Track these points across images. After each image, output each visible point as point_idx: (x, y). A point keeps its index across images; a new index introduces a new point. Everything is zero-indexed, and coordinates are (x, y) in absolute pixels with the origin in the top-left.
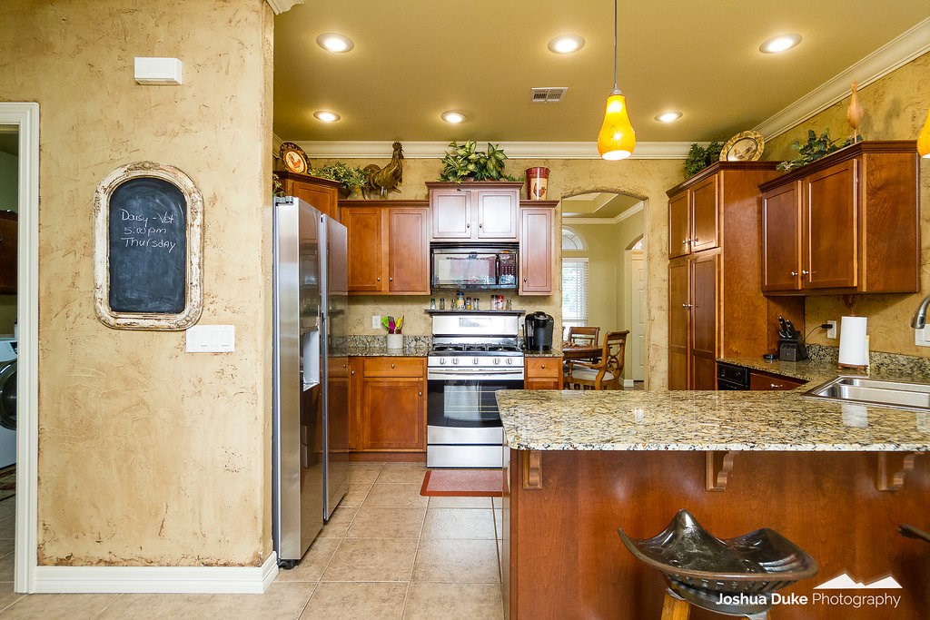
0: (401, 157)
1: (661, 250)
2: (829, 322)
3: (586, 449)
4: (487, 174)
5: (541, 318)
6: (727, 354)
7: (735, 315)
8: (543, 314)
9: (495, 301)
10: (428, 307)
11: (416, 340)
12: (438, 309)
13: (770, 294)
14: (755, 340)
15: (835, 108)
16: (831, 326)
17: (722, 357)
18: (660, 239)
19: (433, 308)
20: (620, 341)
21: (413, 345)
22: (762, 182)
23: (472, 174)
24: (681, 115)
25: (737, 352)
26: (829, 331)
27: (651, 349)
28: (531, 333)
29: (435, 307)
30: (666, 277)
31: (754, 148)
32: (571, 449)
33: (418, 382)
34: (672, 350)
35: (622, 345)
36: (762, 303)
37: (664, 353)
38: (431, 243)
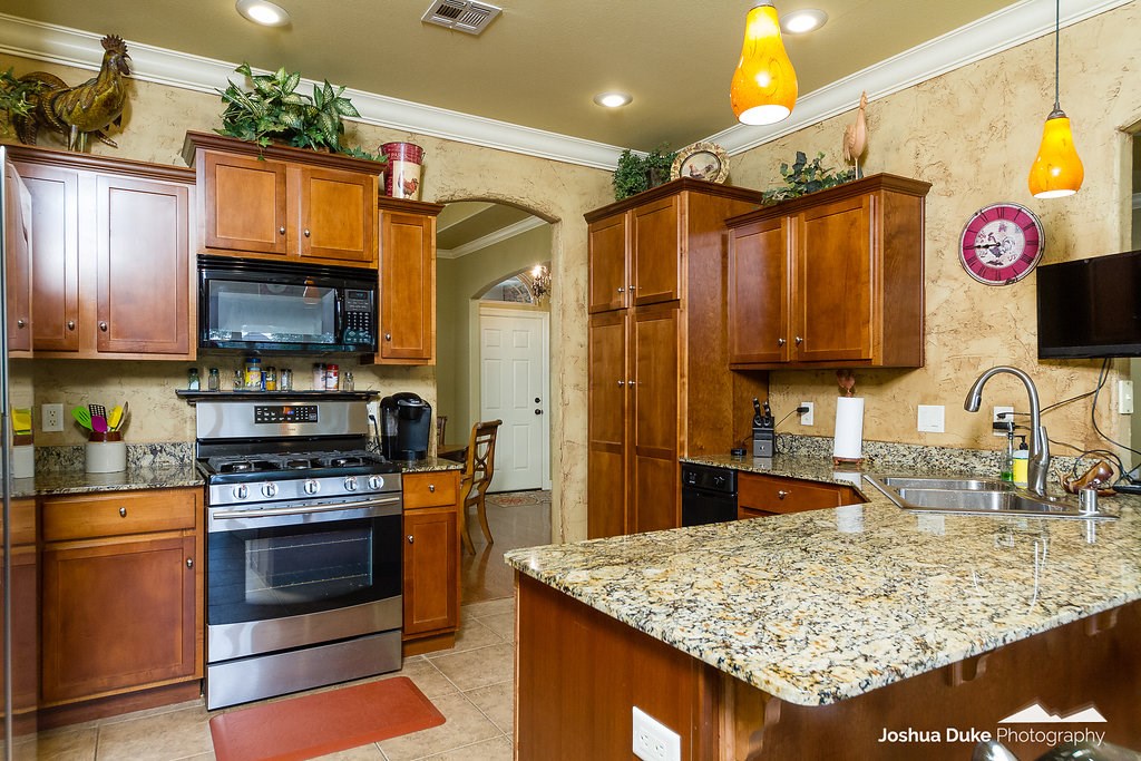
0: (125, 69)
1: (578, 301)
2: (804, 405)
3: (917, 673)
4: (320, 138)
5: (413, 404)
6: (694, 451)
7: (700, 396)
8: (415, 397)
9: (320, 375)
10: (183, 385)
11: (154, 452)
12: (205, 387)
13: (740, 367)
14: (721, 429)
15: (813, 131)
16: (806, 410)
17: (686, 455)
18: (576, 283)
19: (195, 386)
20: (488, 437)
21: (146, 461)
22: (728, 215)
23: (290, 134)
24: (630, 101)
25: (701, 448)
26: (804, 417)
27: (565, 448)
28: (392, 429)
29: (202, 385)
30: (584, 340)
31: (716, 166)
32: (897, 679)
33: (182, 540)
34: (593, 447)
35: (492, 442)
36: (728, 379)
37: (582, 454)
38: (199, 256)
